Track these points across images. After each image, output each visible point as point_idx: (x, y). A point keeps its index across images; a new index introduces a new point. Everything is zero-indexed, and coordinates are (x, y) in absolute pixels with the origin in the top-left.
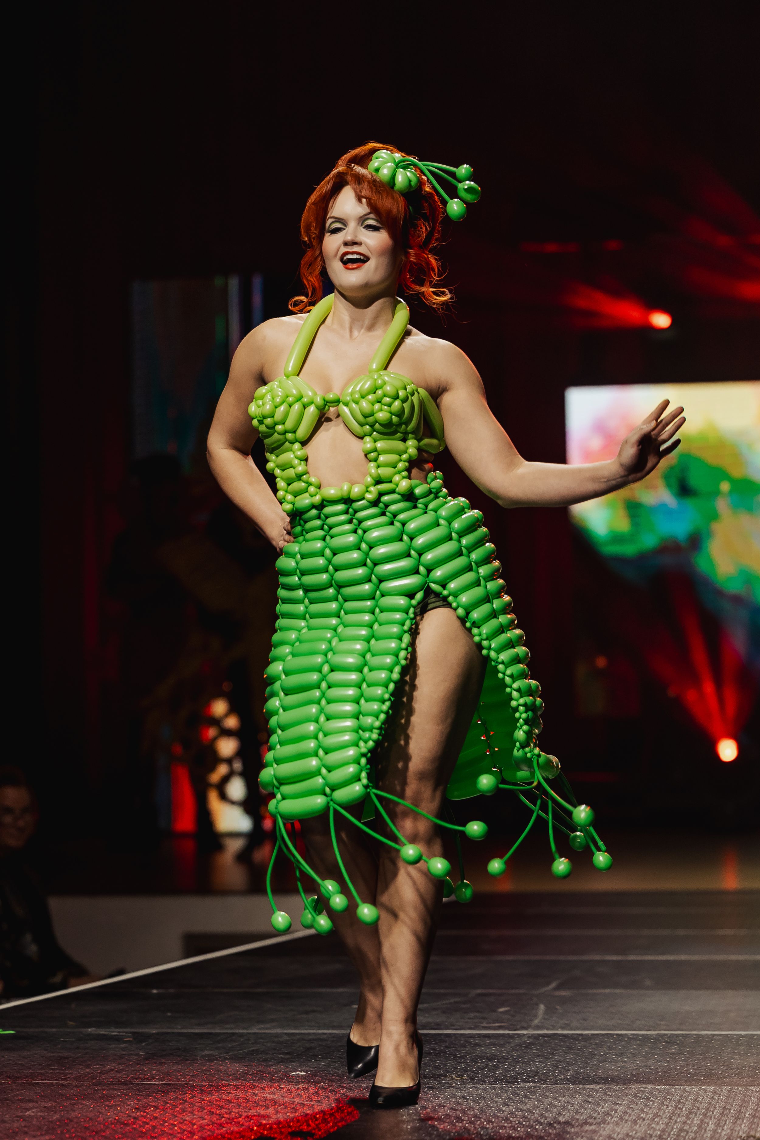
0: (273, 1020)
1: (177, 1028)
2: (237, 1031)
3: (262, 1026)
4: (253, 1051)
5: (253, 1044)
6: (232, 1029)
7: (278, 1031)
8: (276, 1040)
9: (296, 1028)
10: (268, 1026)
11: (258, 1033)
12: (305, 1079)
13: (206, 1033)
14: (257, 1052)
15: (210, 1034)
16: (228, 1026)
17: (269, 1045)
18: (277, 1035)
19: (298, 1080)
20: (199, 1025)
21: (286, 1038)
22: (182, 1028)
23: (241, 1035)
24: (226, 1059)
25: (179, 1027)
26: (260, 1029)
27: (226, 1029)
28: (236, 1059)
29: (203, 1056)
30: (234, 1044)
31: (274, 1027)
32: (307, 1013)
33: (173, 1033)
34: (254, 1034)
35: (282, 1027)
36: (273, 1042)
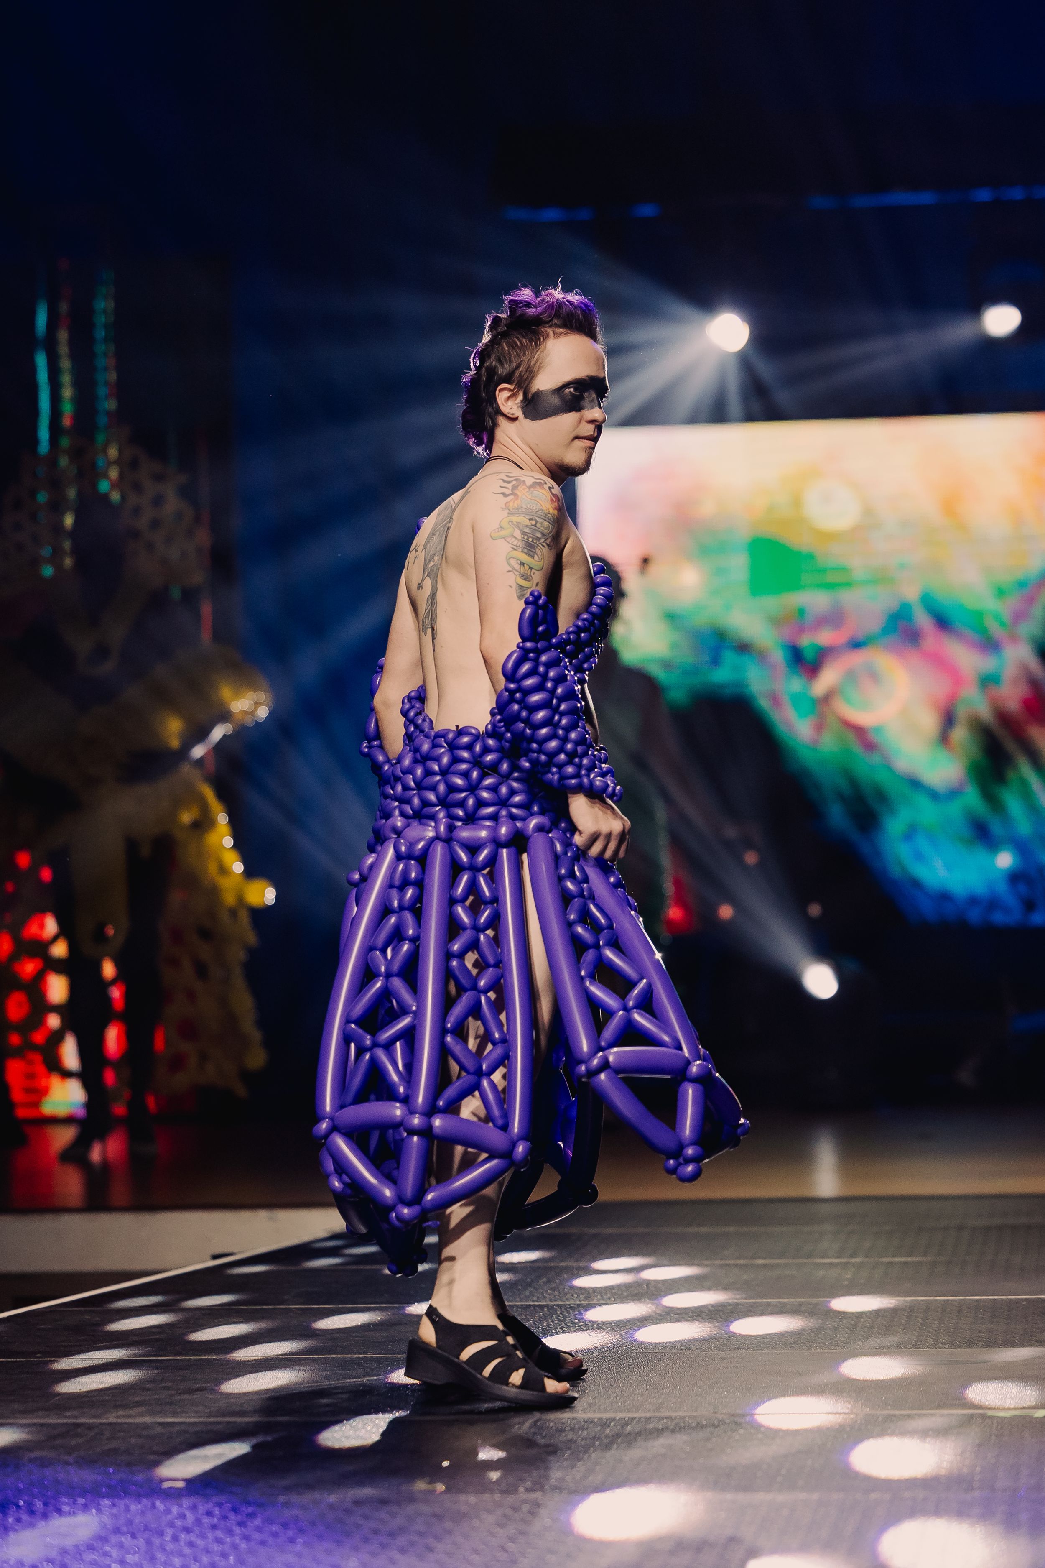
0: (138, 1404)
3: (123, 1413)
4: (109, 1450)
5: (108, 1439)
6: (75, 1417)
7: (148, 1419)
8: (144, 1433)
9: (174, 1414)
10: (132, 1412)
11: (116, 1424)
14: (115, 1451)
16: (68, 1414)
17: (133, 1440)
18: (146, 1427)
21: (159, 1430)
23: (90, 1427)
24: (67, 1463)
26: (119, 1417)
27: (66, 1417)
28: (86, 1462)
29: (31, 1460)
30: (80, 1441)
31: (141, 1415)
32: (191, 1391)
34: (110, 1424)
35: (153, 1413)
36: (140, 1436)
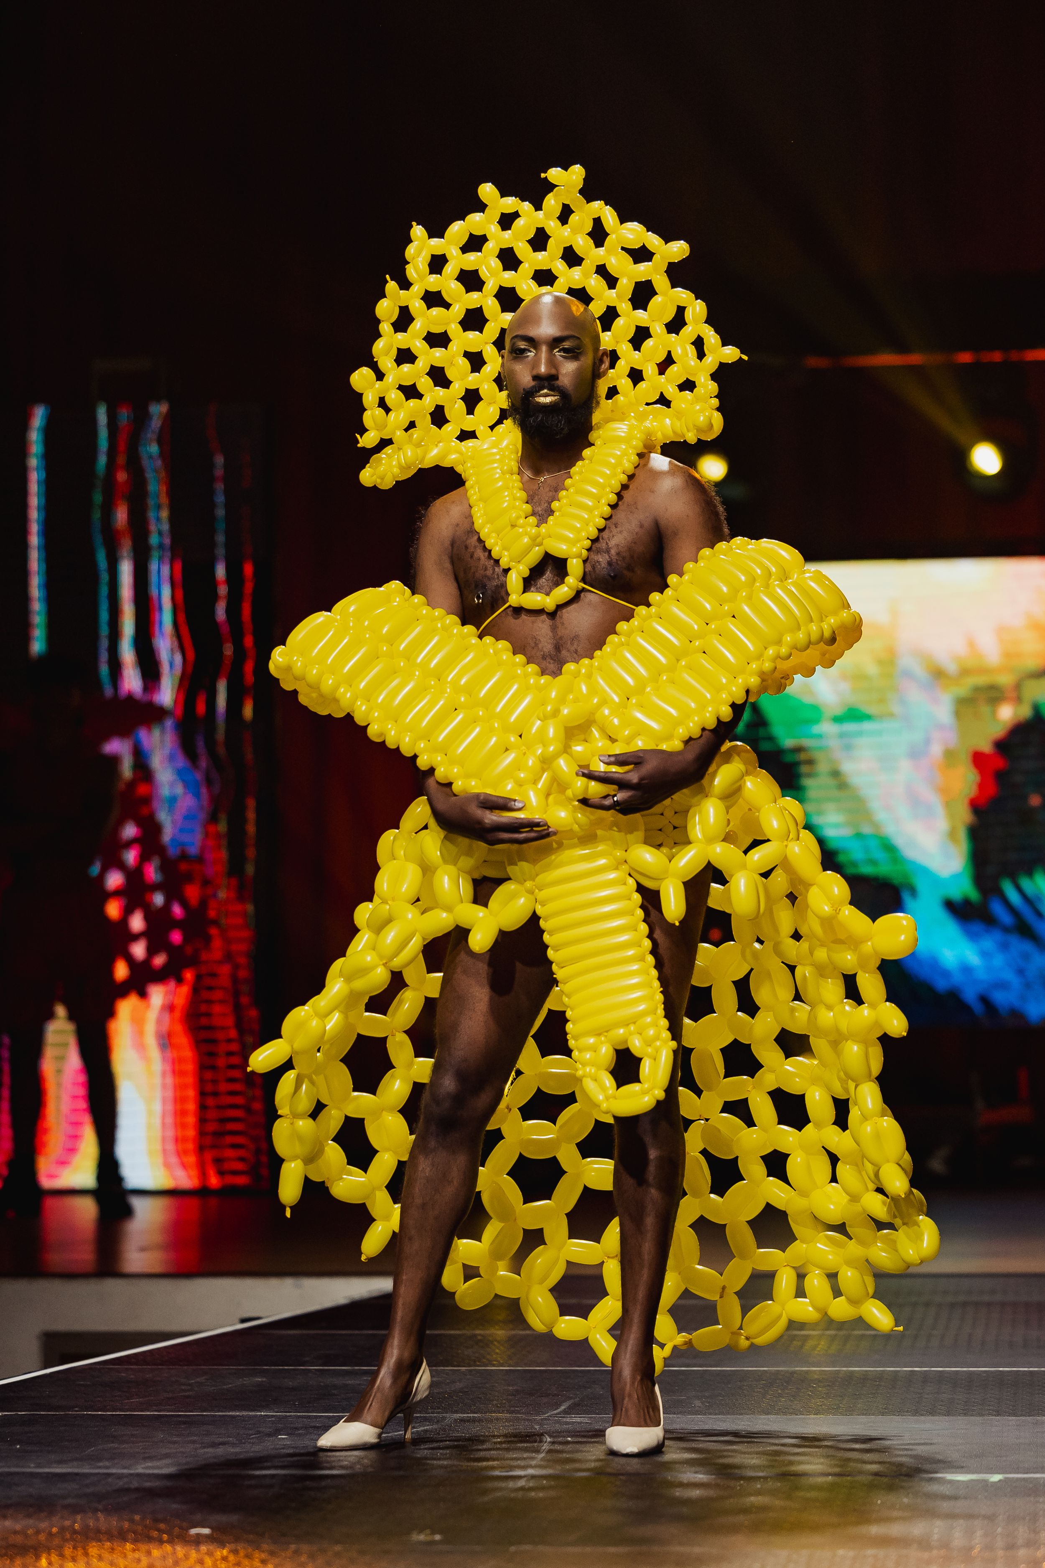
1: (29, 1467)
2: (114, 1471)
3: (150, 1464)
6: (107, 1468)
10: (158, 1463)
12: (209, 1539)
13: (69, 1474)
15: (77, 1474)
16: (101, 1464)
19: (198, 1541)
20: (60, 1462)
22: (35, 1467)
23: (119, 1477)
24: (98, 1510)
25: (32, 1465)
27: (100, 1467)
28: (114, 1509)
29: (66, 1507)
33: (23, 1473)
